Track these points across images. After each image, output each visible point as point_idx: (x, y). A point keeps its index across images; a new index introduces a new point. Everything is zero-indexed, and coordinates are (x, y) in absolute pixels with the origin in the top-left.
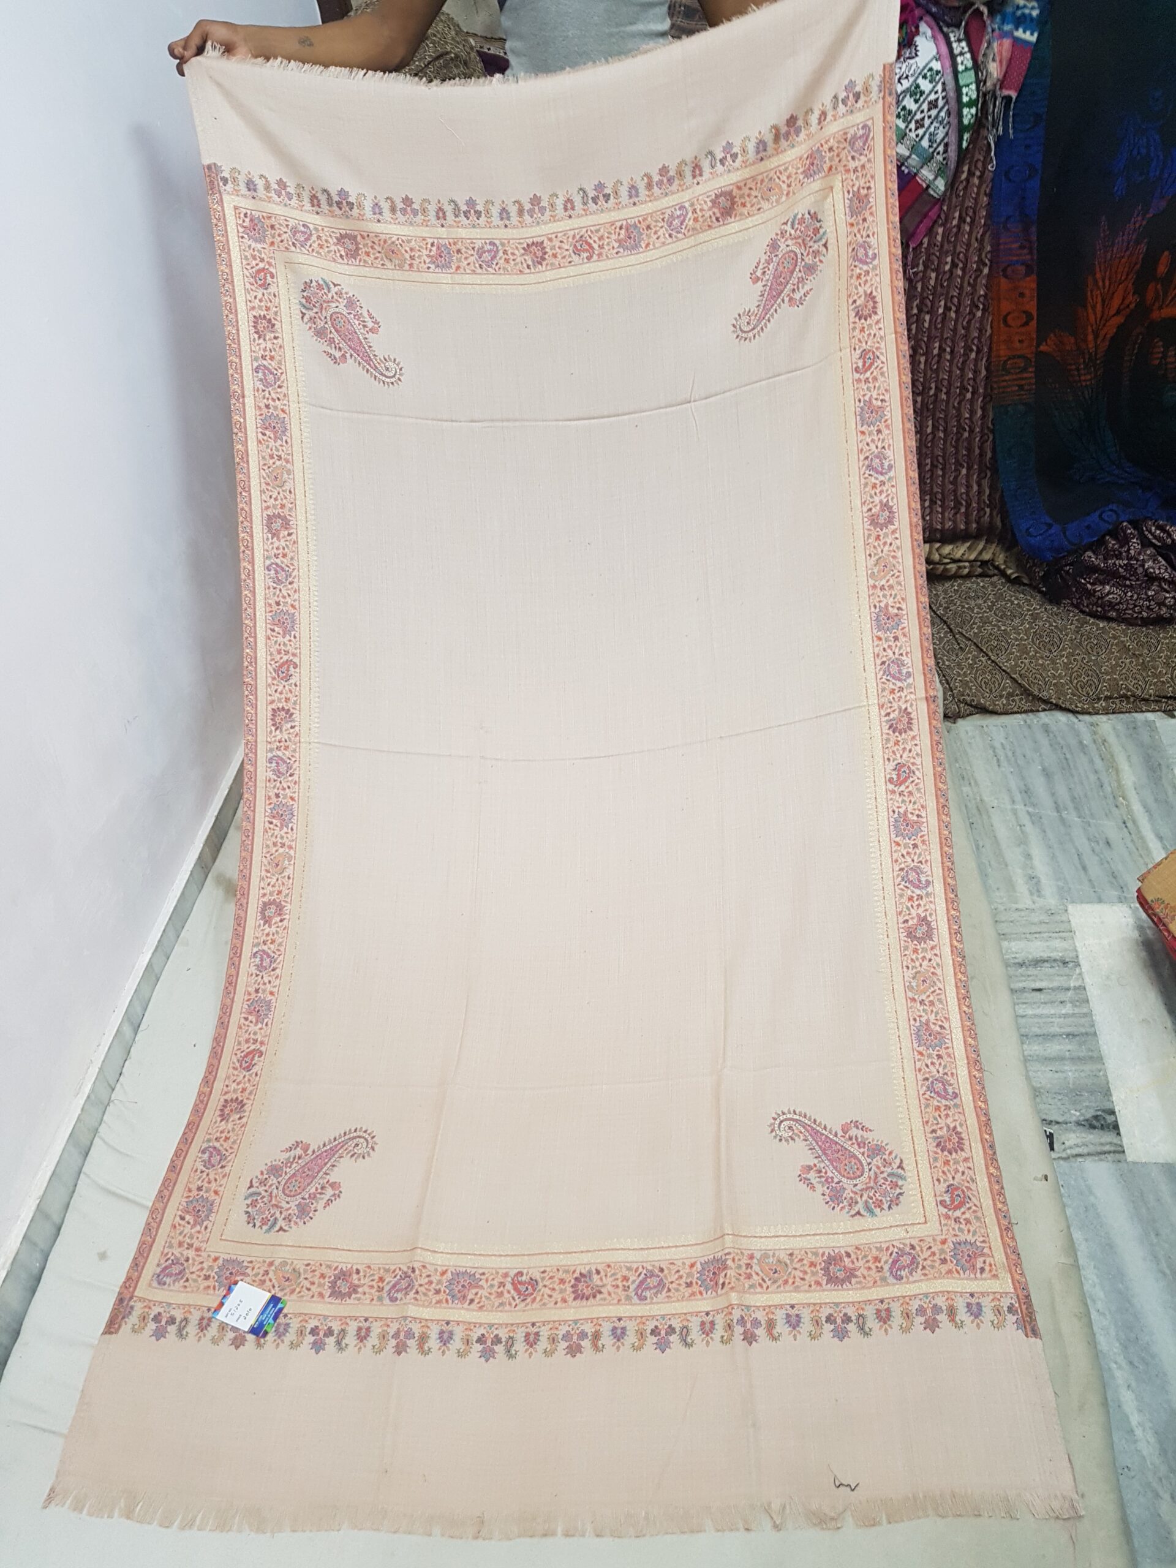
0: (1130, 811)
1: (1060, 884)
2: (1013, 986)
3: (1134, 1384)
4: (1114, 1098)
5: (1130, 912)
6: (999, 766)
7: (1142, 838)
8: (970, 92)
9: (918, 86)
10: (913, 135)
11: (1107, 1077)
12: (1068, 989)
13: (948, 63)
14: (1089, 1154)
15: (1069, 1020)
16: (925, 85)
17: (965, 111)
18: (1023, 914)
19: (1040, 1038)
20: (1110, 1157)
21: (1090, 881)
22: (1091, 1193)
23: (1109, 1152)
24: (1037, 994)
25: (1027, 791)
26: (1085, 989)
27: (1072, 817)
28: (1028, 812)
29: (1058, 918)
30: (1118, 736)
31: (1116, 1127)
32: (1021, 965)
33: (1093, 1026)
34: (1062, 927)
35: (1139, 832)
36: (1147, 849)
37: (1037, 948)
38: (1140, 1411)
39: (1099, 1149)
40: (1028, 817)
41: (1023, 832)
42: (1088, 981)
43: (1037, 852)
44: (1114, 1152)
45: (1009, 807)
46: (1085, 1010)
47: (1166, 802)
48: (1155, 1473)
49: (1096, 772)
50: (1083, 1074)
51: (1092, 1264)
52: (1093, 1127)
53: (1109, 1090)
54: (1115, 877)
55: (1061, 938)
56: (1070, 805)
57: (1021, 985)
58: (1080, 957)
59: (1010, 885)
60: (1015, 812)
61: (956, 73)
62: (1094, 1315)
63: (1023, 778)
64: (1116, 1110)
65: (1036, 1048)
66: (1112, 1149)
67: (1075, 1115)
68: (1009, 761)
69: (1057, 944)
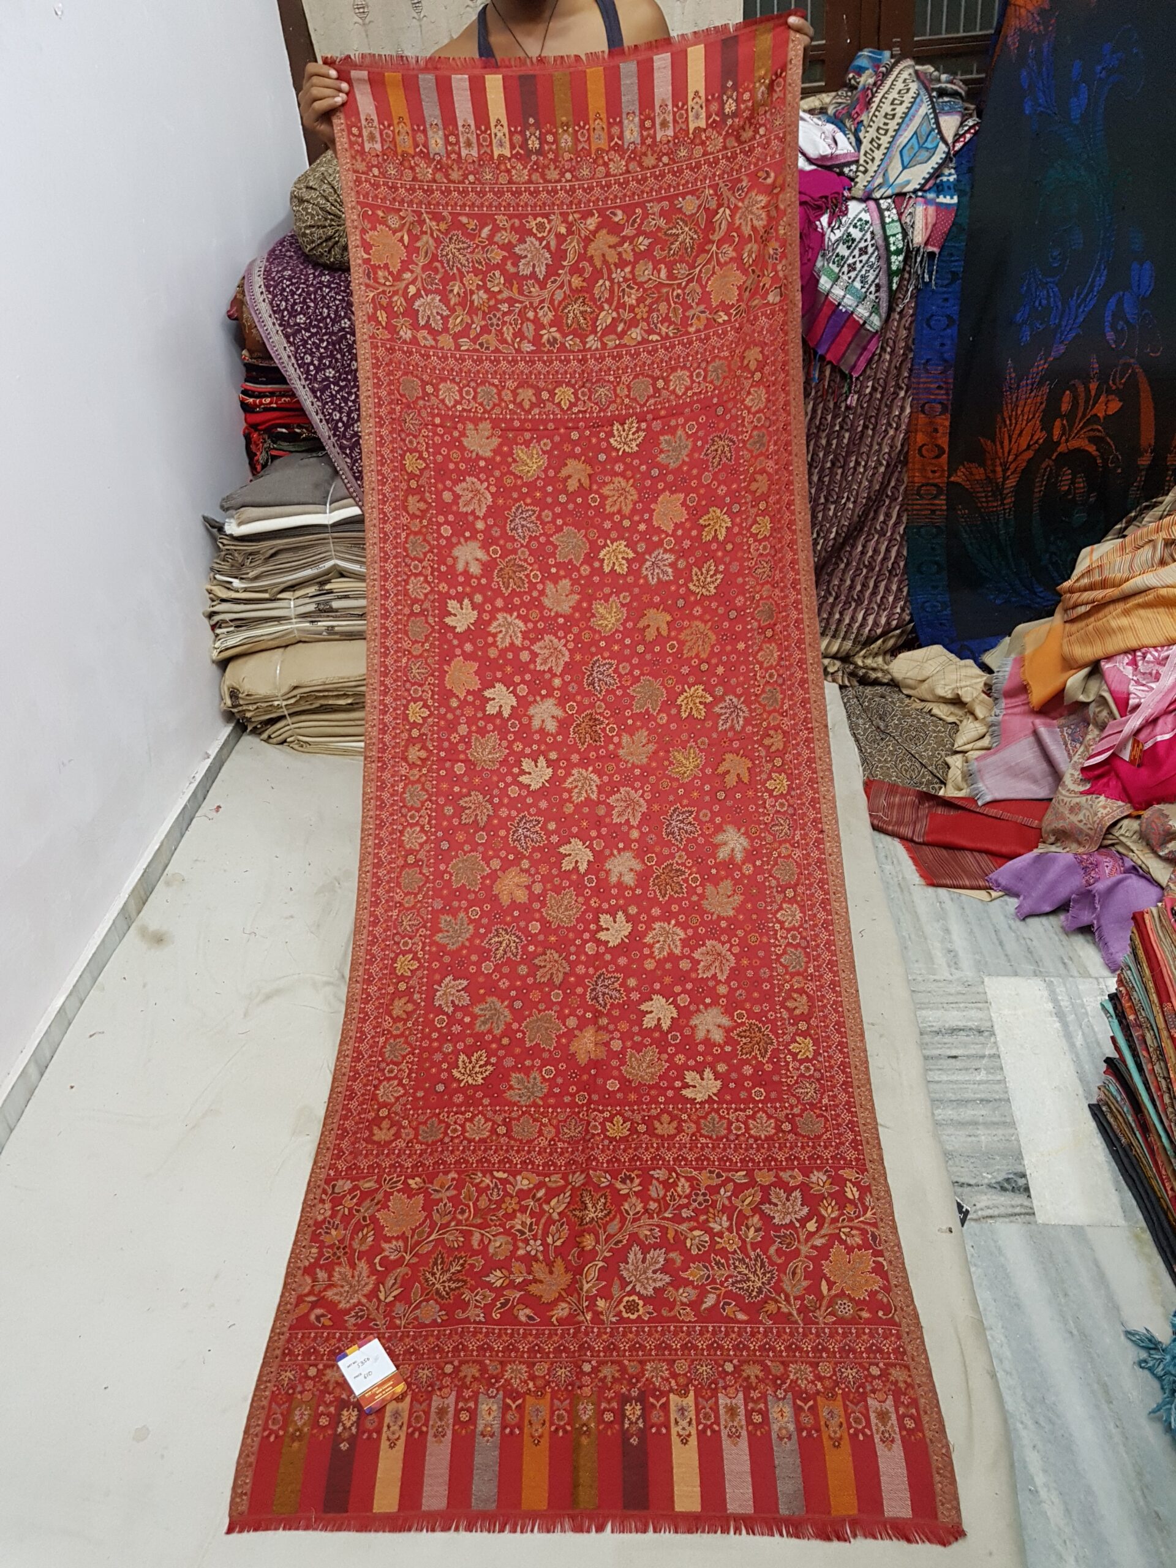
1: (977, 957)
2: (927, 1053)
4: (1026, 1163)
5: (1043, 985)
8: (897, 242)
9: (849, 235)
10: (845, 277)
11: (1019, 1141)
12: (983, 1057)
13: (876, 215)
14: (1000, 1216)
15: (982, 1087)
16: (856, 234)
17: (893, 258)
18: (941, 985)
19: (954, 1103)
20: (1019, 1219)
21: (1007, 955)
22: (1001, 1253)
23: (1020, 1214)
24: (953, 1060)
26: (999, 1057)
29: (974, 989)
31: (1026, 1190)
32: (937, 1033)
33: (1007, 1092)
34: (979, 998)
37: (954, 1018)
39: (1010, 1210)
41: (941, 910)
42: (1002, 1049)
43: (956, 927)
44: (1025, 1214)
46: (999, 1078)
50: (995, 1138)
51: (997, 1322)
52: (1004, 1189)
53: (1021, 1153)
54: (1030, 953)
55: (977, 1008)
57: (938, 1052)
58: (996, 1026)
61: (883, 225)
64: (1028, 1173)
65: (948, 1112)
66: (1023, 1211)
69: (973, 1013)
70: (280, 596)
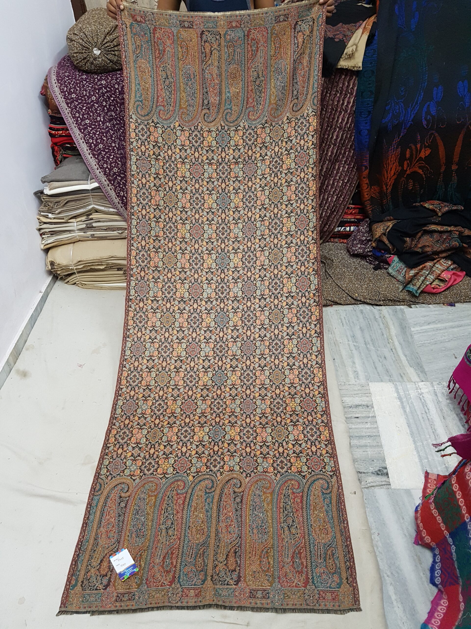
0: (394, 345)
1: (366, 374)
2: (347, 416)
3: (393, 582)
4: (387, 462)
5: (393, 385)
6: (343, 326)
7: (398, 356)
11: (384, 453)
12: (369, 417)
14: (376, 486)
15: (368, 430)
18: (351, 386)
19: (358, 438)
20: (384, 487)
21: (378, 373)
22: (377, 502)
23: (384, 485)
24: (357, 419)
25: (354, 336)
26: (375, 417)
27: (371, 347)
28: (354, 345)
29: (365, 388)
30: (389, 315)
31: (387, 474)
32: (350, 407)
33: (379, 432)
34: (367, 392)
35: (397, 353)
36: (401, 360)
37: (357, 401)
38: (395, 594)
39: (381, 483)
40: (354, 347)
41: (352, 353)
42: (376, 414)
43: (358, 361)
44: (387, 485)
45: (347, 343)
46: (375, 426)
47: (408, 341)
48: (401, 621)
49: (381, 329)
50: (374, 452)
52: (379, 474)
53: (385, 459)
54: (388, 372)
55: (366, 396)
56: (370, 342)
57: (350, 416)
58: (374, 404)
59: (347, 375)
60: (349, 345)
62: (377, 553)
63: (353, 331)
64: (388, 467)
65: (356, 441)
66: (386, 483)
67: (371, 469)
68: (347, 324)
69: (365, 398)
70: (69, 221)
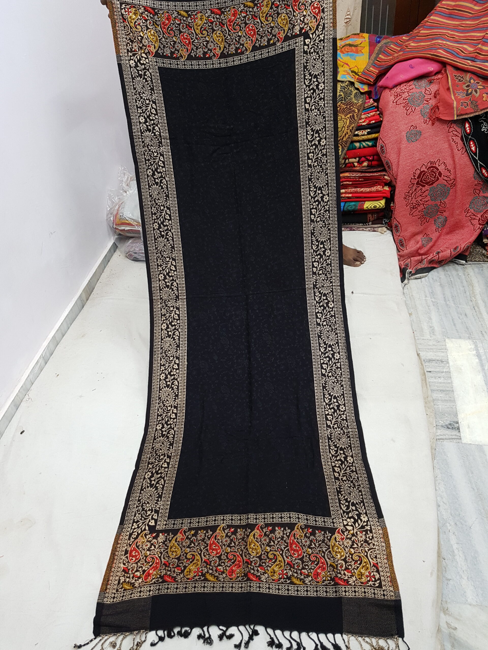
0: (477, 303)
3: (456, 532)
4: (459, 417)
5: (472, 343)
6: (421, 282)
7: (481, 313)
11: (456, 408)
12: (443, 372)
15: (441, 385)
18: (426, 341)
20: (455, 441)
22: (446, 455)
23: (454, 439)
25: (433, 294)
26: (450, 372)
27: (451, 304)
28: (432, 301)
29: (440, 344)
30: (474, 273)
33: (452, 388)
34: (443, 347)
35: (480, 311)
36: (483, 318)
37: (430, 355)
38: (458, 543)
39: (451, 437)
40: (432, 303)
42: (451, 369)
45: (424, 298)
46: (449, 381)
48: (461, 569)
49: (463, 286)
50: (446, 407)
51: (443, 483)
52: (449, 428)
53: (457, 413)
55: (441, 352)
56: (451, 299)
58: (449, 360)
59: (422, 330)
60: (426, 301)
63: (432, 288)
64: (459, 422)
67: (441, 423)
68: (426, 280)
69: (440, 354)
